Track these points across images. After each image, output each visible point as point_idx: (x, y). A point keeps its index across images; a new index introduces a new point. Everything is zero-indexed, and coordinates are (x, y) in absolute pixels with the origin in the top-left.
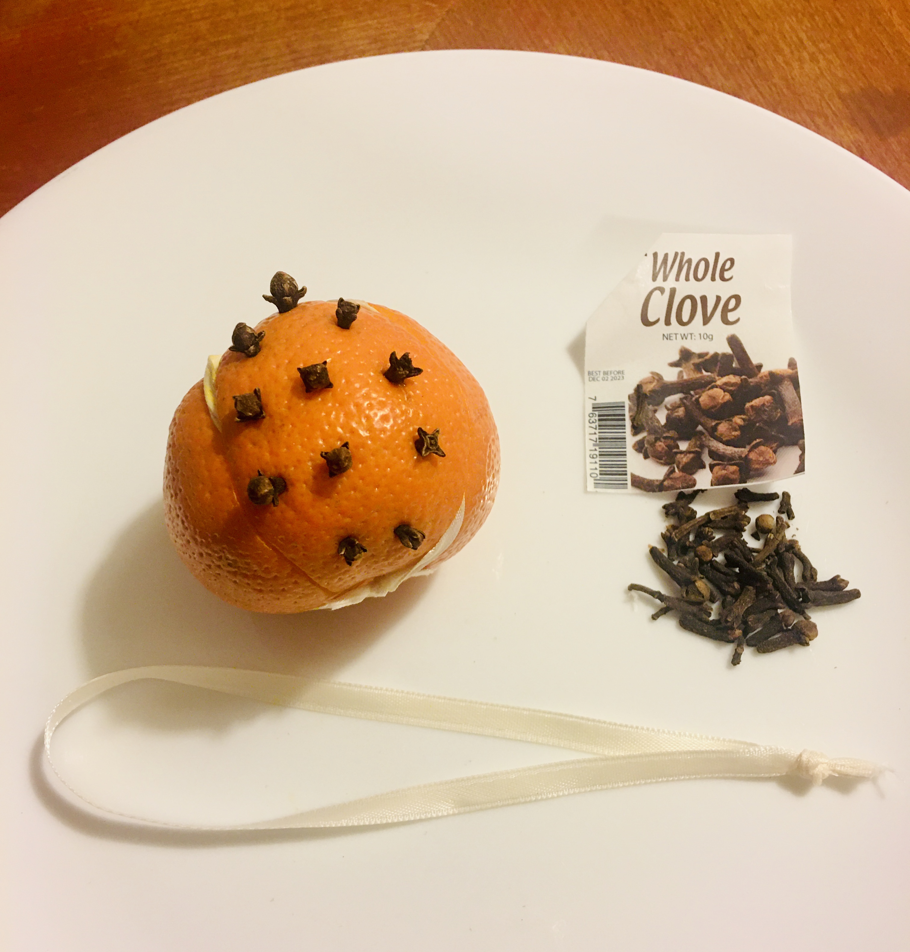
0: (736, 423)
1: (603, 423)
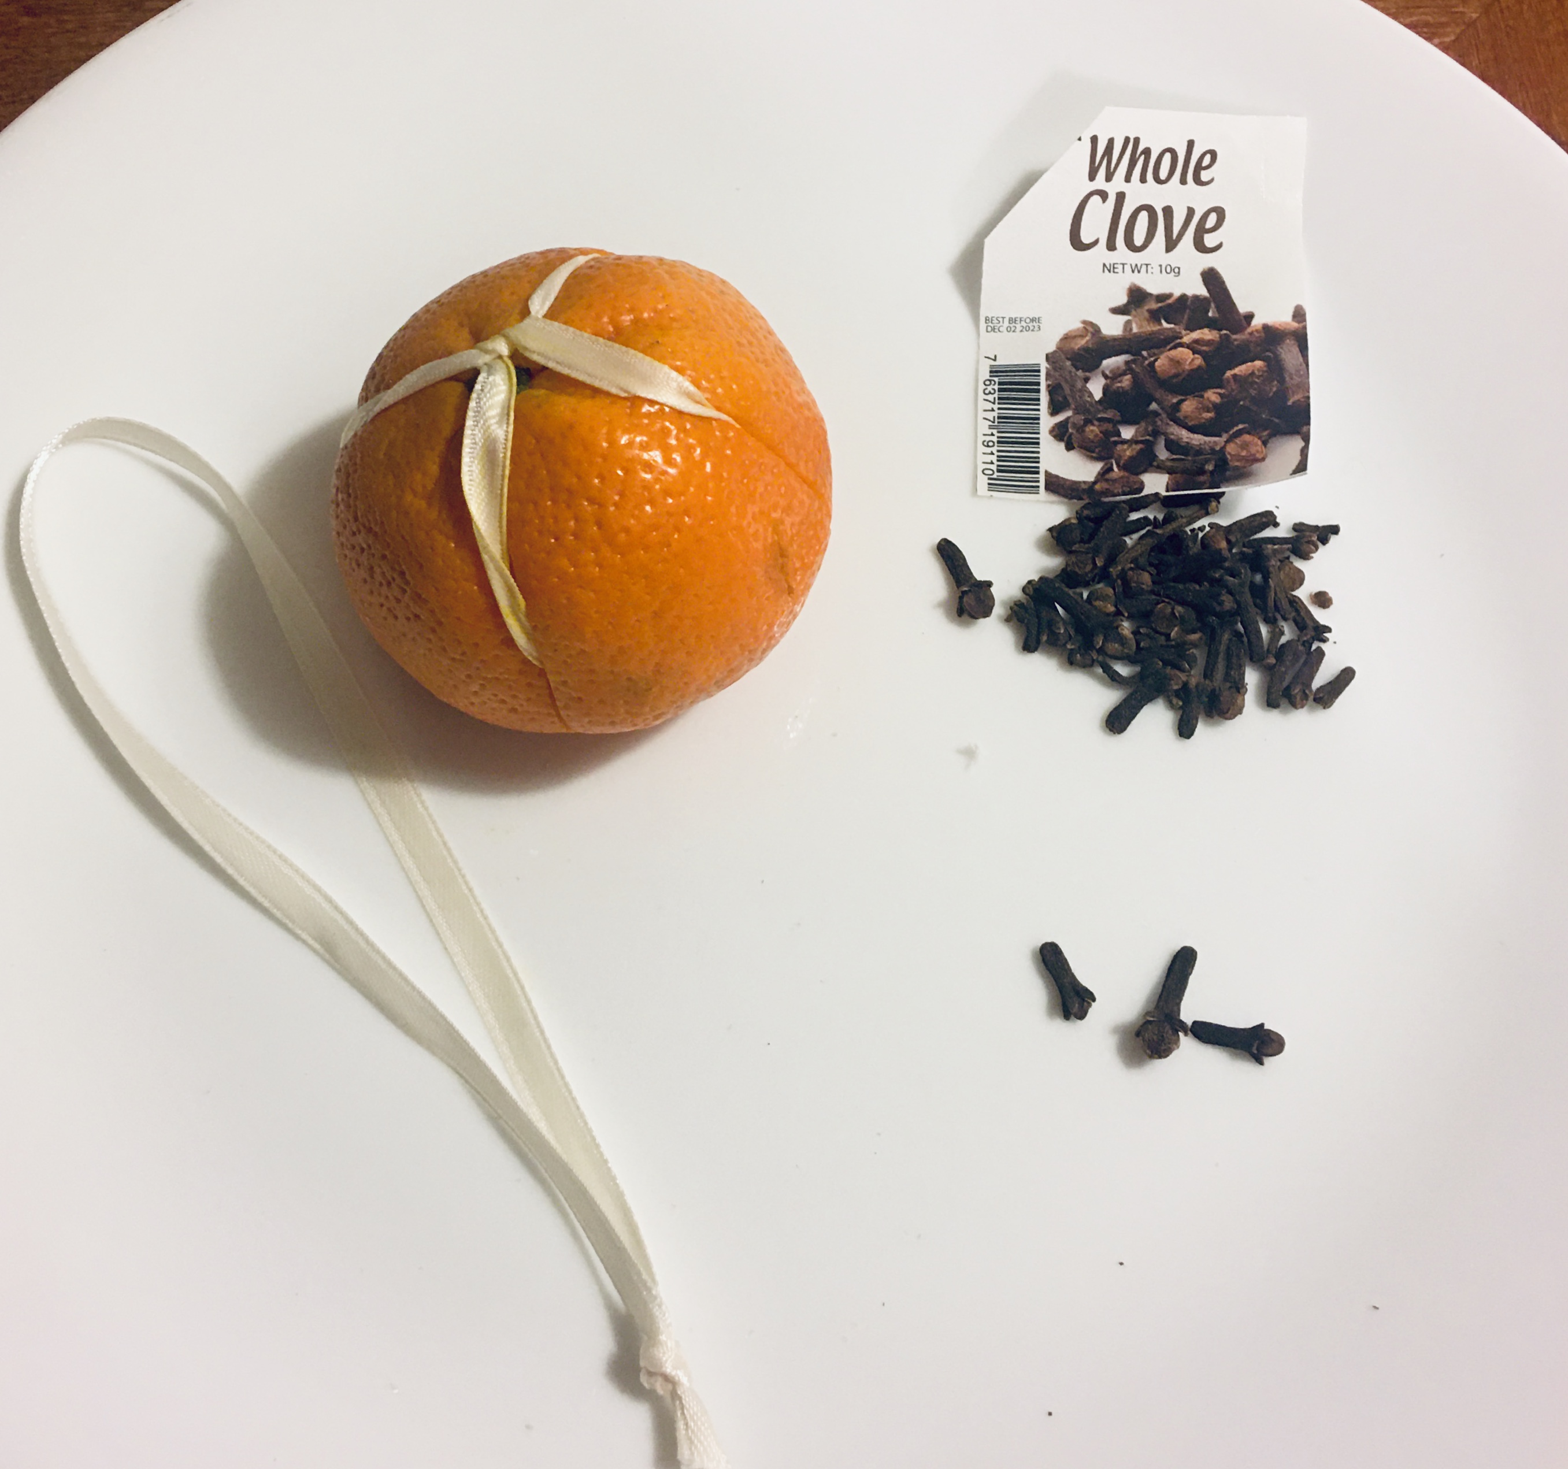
0: (1210, 400)
1: (1005, 394)
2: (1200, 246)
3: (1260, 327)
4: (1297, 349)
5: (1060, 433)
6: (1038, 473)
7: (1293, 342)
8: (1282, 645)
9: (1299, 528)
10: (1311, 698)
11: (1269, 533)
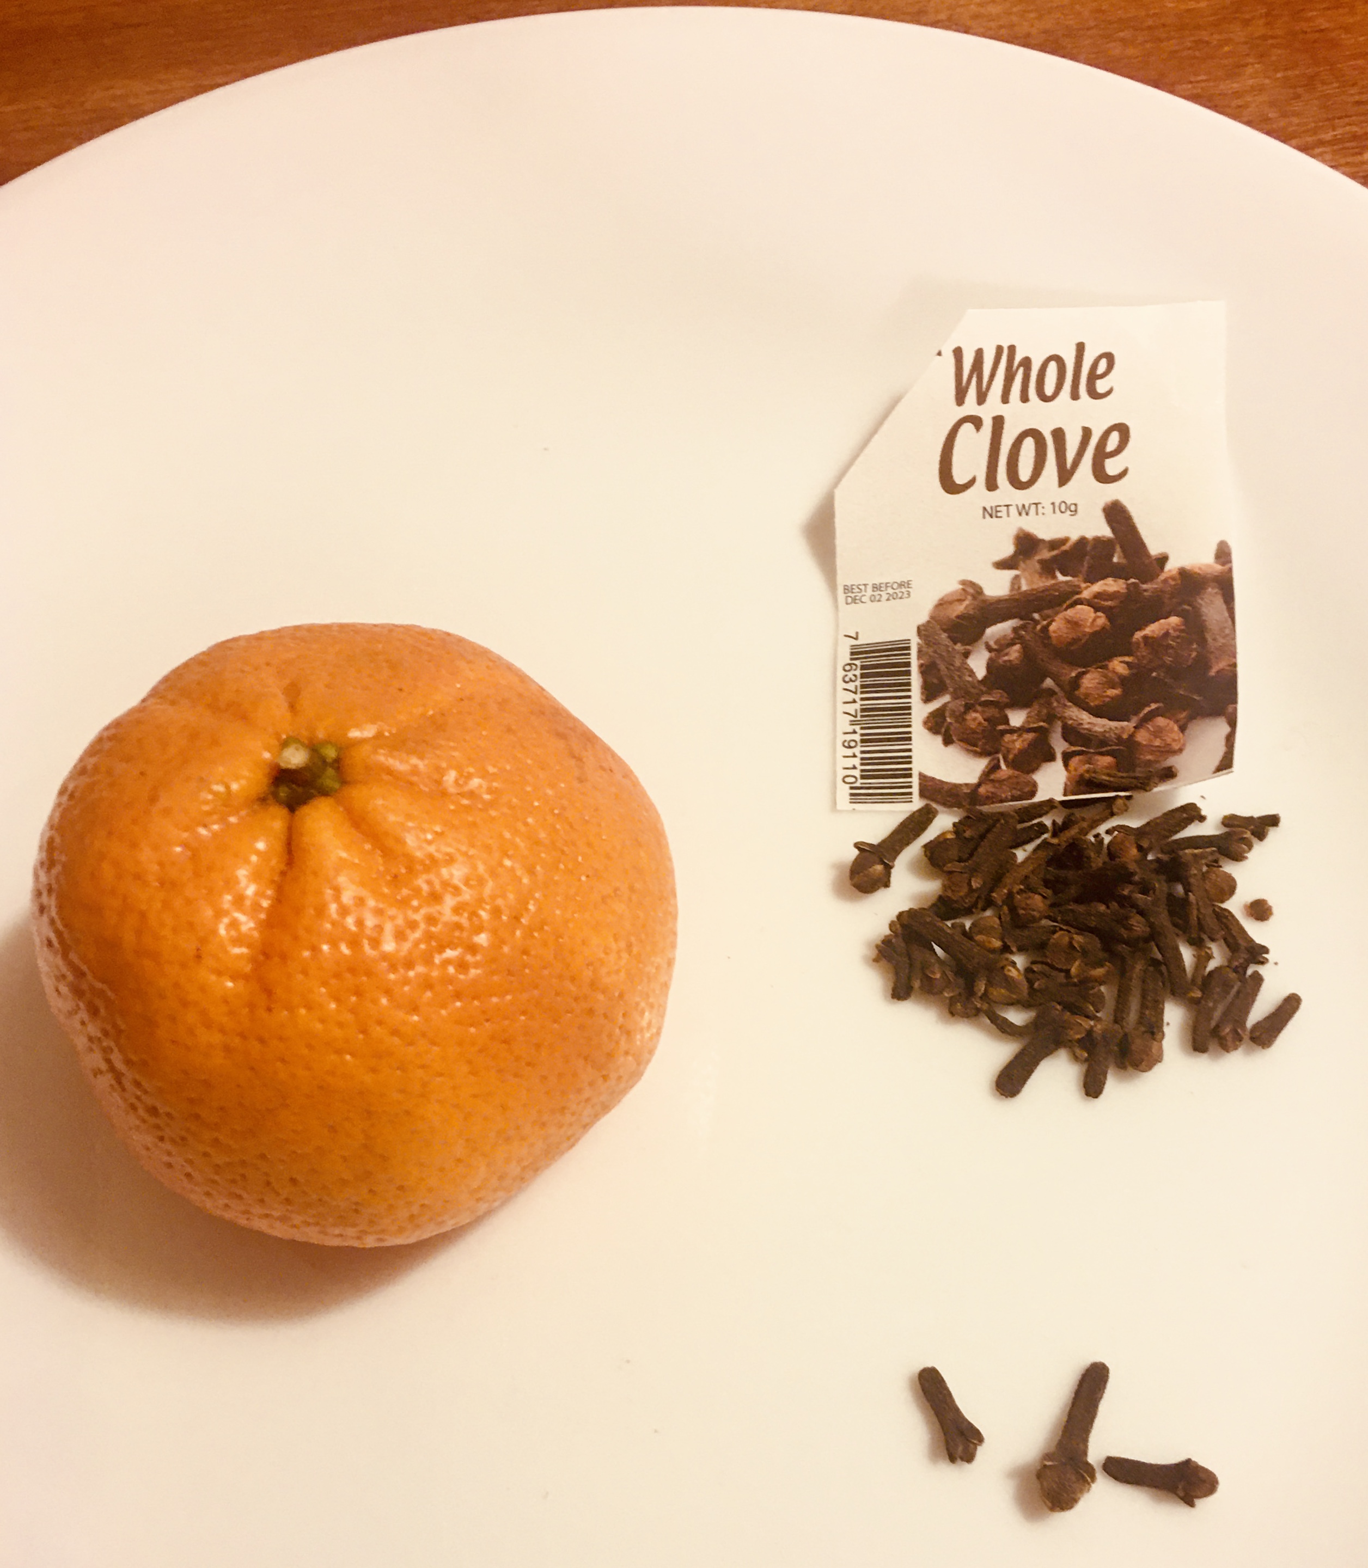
0: (1117, 673)
1: (869, 681)
2: (1101, 475)
3: (1174, 572)
4: (1222, 601)
5: (935, 724)
6: (910, 776)
7: (1216, 590)
8: (1211, 973)
9: (1230, 821)
10: (1246, 1038)
11: (1194, 830)
